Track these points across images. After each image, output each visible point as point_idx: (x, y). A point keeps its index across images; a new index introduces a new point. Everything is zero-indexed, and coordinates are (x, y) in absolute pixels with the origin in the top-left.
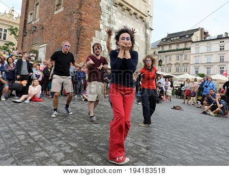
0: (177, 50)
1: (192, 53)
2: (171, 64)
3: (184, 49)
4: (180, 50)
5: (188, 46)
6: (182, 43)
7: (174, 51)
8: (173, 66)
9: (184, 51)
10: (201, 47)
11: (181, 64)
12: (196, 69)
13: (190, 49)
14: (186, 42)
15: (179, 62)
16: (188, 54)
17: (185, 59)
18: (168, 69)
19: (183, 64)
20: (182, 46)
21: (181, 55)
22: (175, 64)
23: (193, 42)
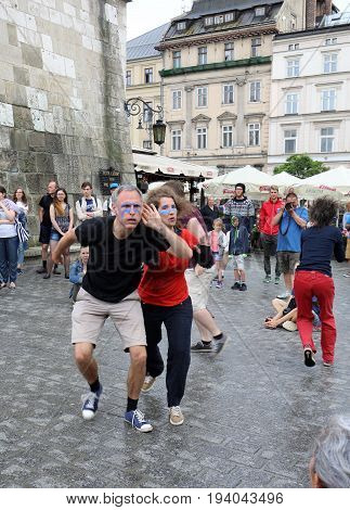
0: (227, 66)
1: (275, 75)
2: (207, 120)
3: (249, 63)
4: (238, 65)
5: (261, 52)
6: (242, 37)
7: (215, 67)
8: (214, 124)
9: (252, 69)
10: (307, 54)
11: (241, 118)
12: (287, 133)
13: (267, 61)
14: (256, 35)
15: (232, 109)
16: (264, 80)
17: (253, 100)
18: (195, 135)
19: (247, 117)
20: (242, 50)
21: (241, 84)
22: (221, 119)
23: (278, 35)
